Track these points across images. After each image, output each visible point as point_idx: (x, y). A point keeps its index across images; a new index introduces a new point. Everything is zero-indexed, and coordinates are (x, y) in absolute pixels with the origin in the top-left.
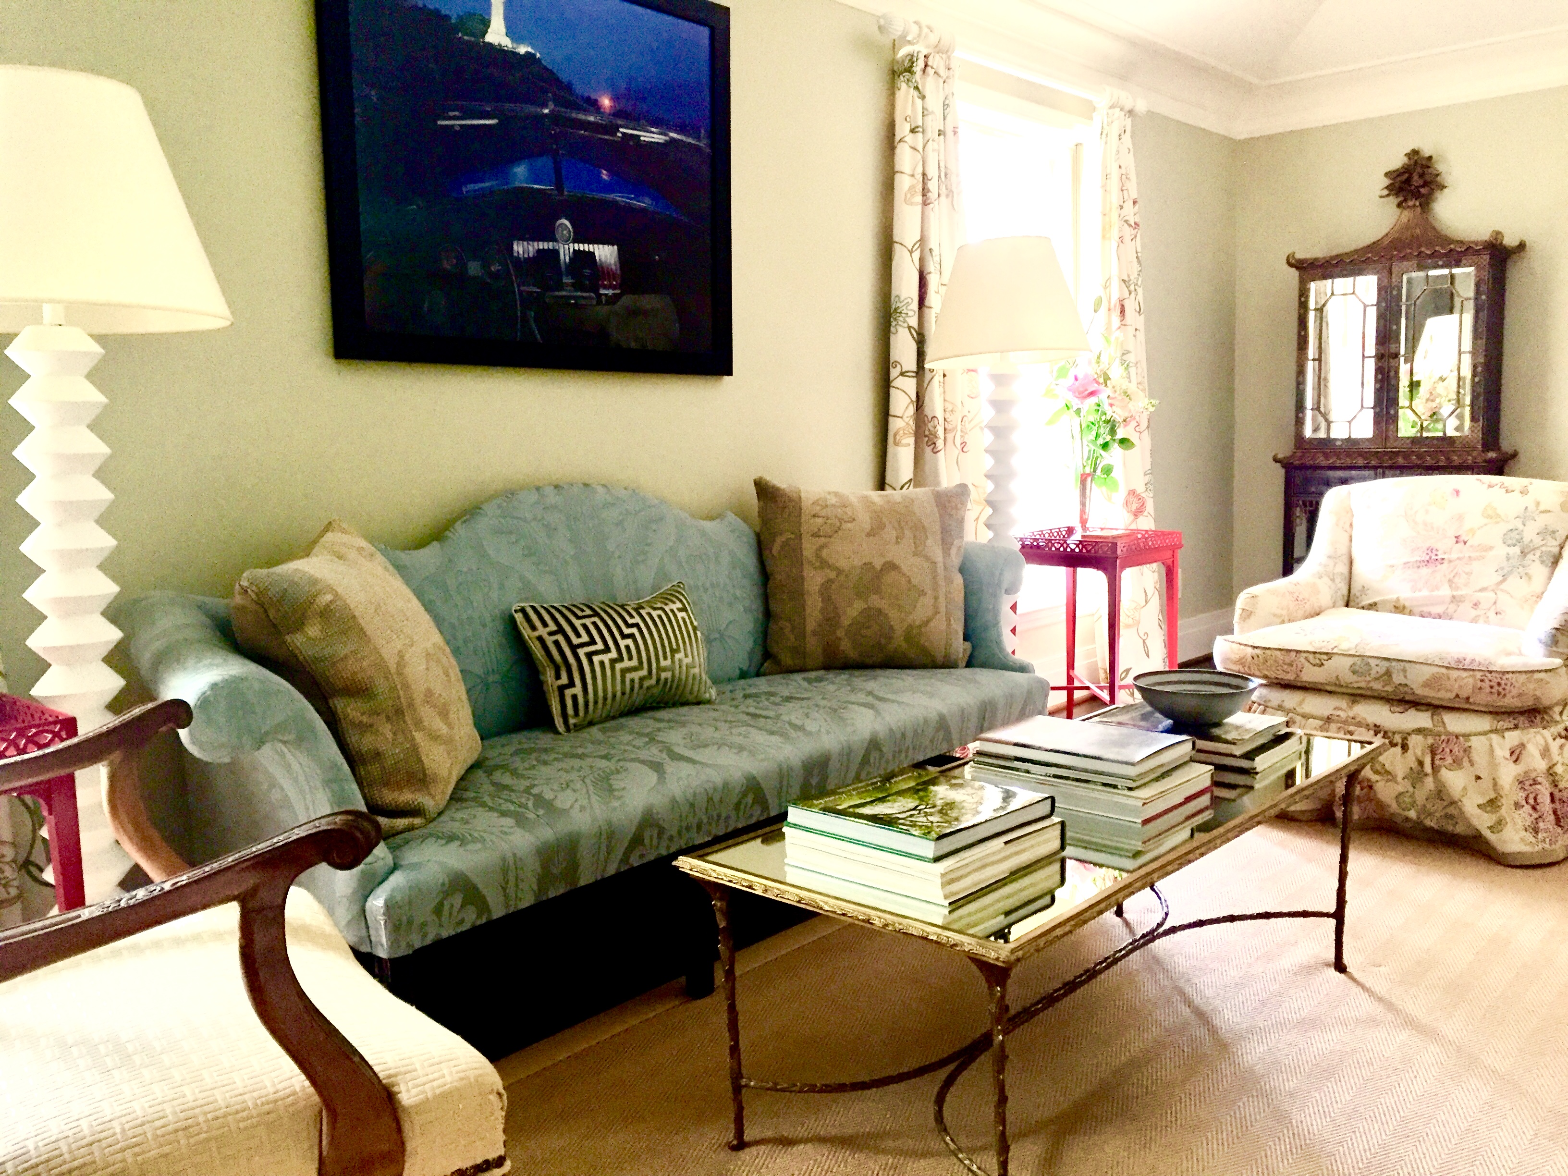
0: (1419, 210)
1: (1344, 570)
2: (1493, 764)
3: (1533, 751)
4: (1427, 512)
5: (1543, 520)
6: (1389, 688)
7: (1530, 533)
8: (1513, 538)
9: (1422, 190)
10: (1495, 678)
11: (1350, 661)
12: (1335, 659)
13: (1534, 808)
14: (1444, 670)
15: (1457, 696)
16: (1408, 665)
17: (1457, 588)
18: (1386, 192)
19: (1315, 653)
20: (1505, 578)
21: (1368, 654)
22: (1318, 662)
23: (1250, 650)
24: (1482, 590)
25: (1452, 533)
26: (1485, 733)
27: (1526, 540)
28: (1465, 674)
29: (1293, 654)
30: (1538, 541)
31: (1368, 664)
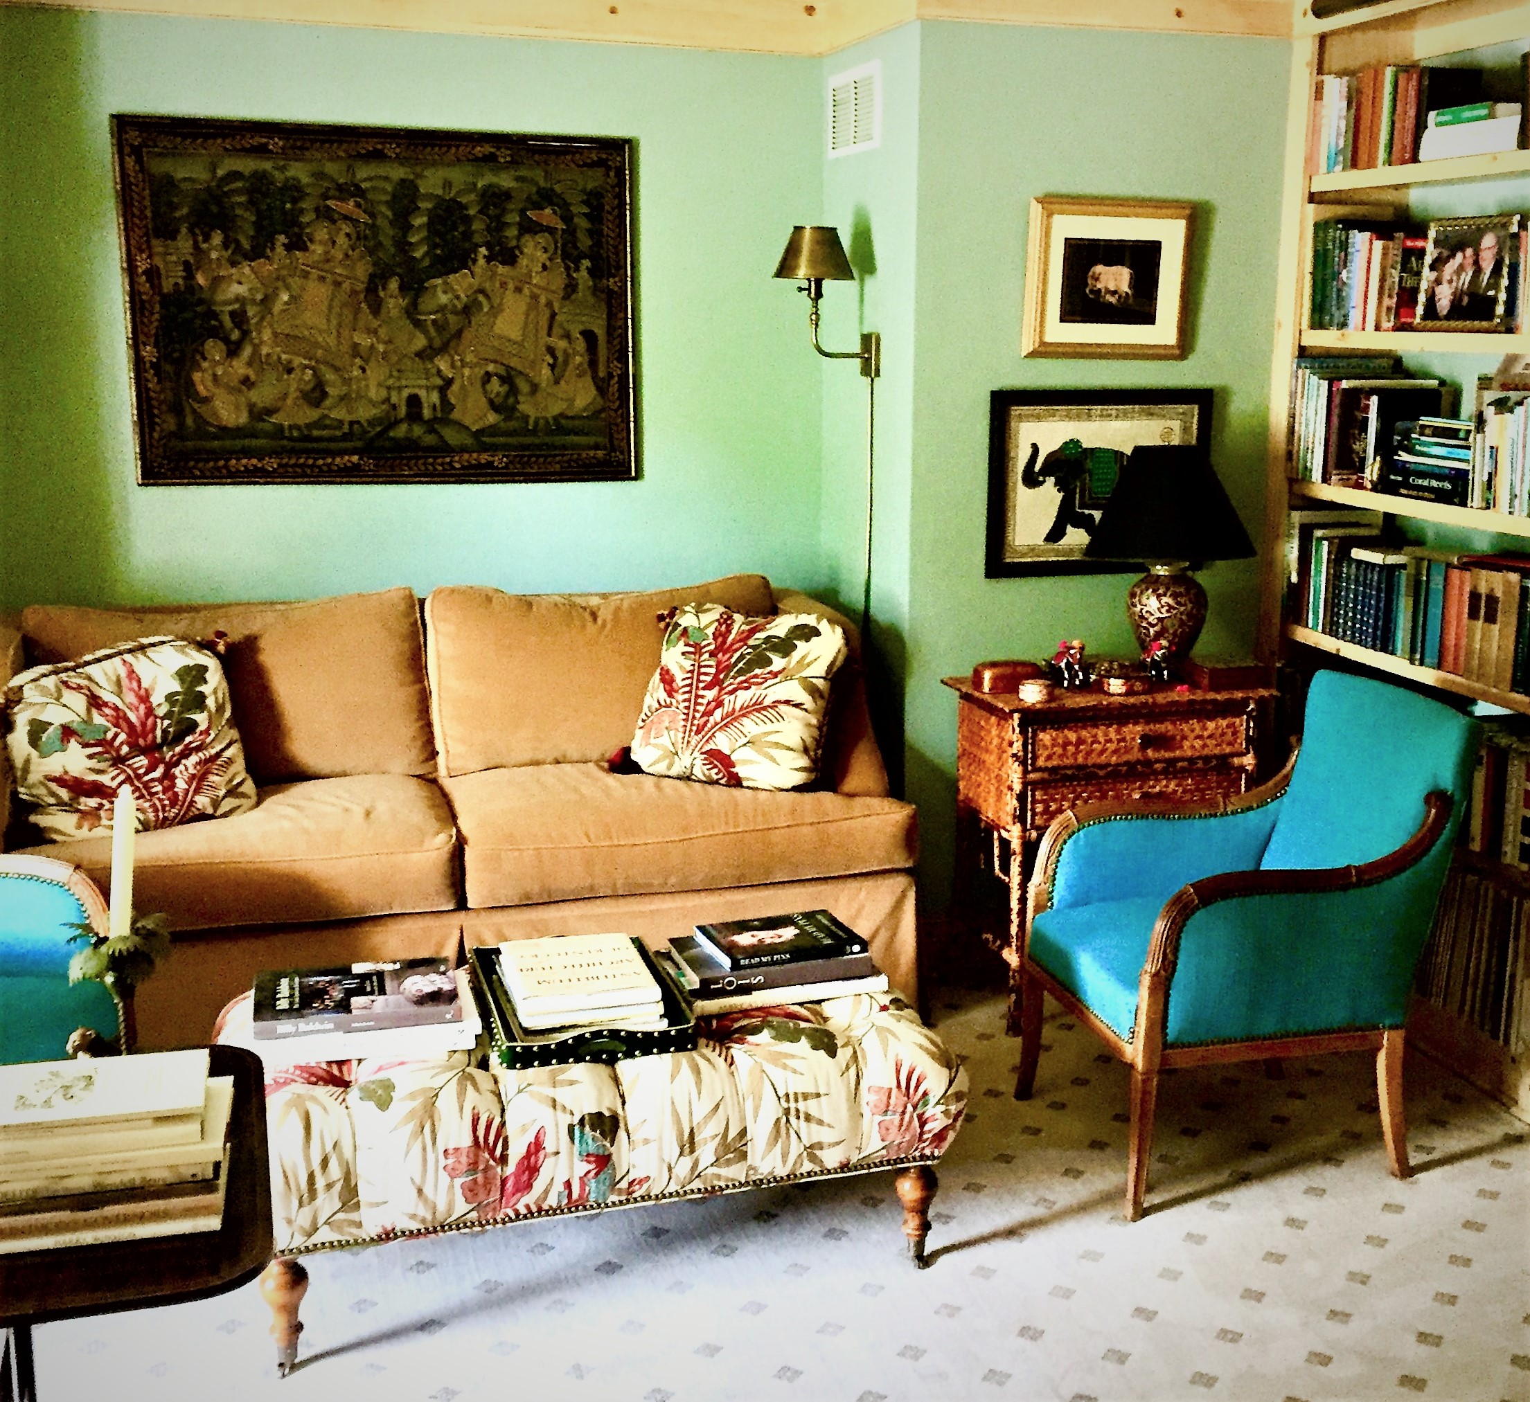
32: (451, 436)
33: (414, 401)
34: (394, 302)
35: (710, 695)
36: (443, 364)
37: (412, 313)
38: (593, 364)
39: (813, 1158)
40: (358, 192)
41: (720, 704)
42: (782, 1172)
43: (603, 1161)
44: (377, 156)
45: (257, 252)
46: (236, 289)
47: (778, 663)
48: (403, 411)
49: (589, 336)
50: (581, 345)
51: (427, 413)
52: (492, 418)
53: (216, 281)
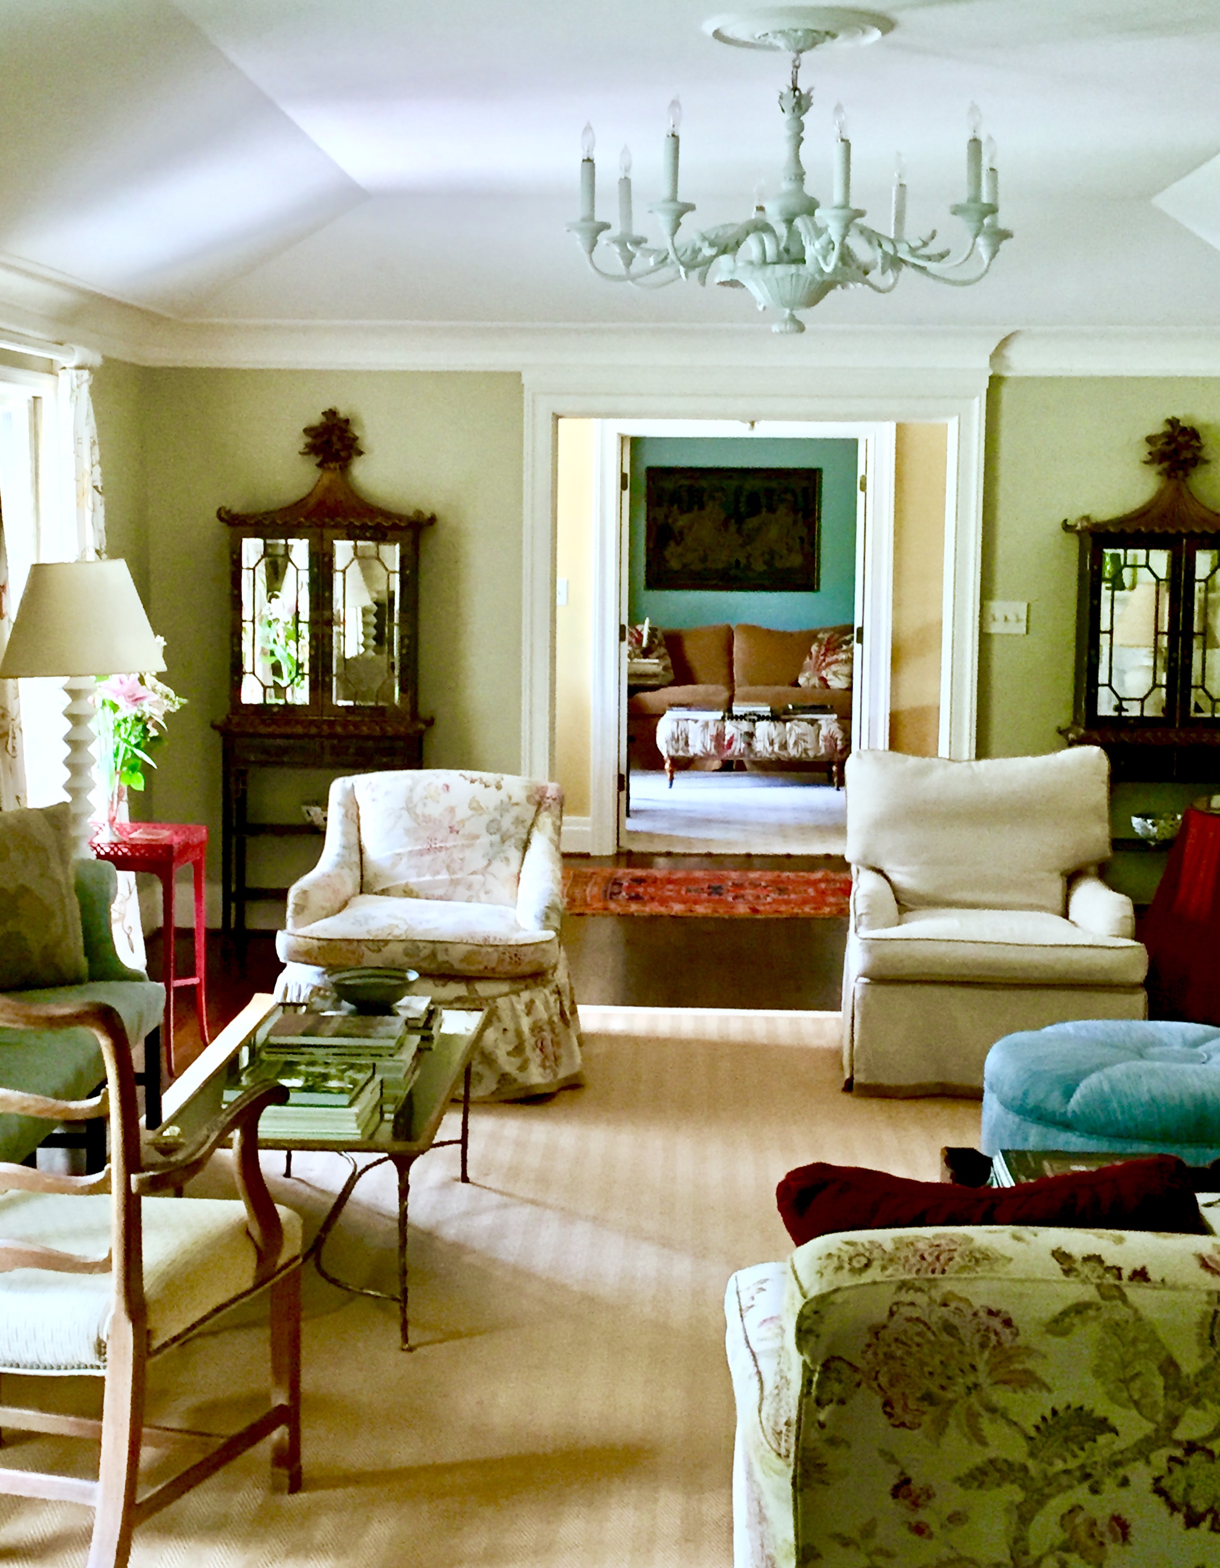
0: (338, 471)
1: (356, 858)
2: (515, 1017)
3: (539, 1004)
4: (425, 804)
5: (515, 811)
6: (433, 966)
7: (507, 822)
8: (493, 827)
9: (343, 454)
10: (513, 951)
11: (403, 945)
12: (391, 946)
13: (541, 1050)
14: (475, 948)
15: (486, 968)
16: (449, 946)
17: (454, 873)
18: (307, 450)
19: (373, 940)
20: (490, 863)
21: (418, 938)
22: (376, 948)
23: (315, 942)
24: (473, 873)
25: (446, 824)
26: (506, 995)
27: (504, 828)
28: (490, 950)
29: (355, 944)
30: (512, 829)
31: (418, 947)
32: (751, 574)
33: (738, 562)
34: (733, 527)
35: (822, 658)
36: (748, 548)
37: (739, 531)
38: (802, 548)
39: (807, 754)
40: (723, 489)
41: (824, 660)
42: (798, 756)
43: (749, 745)
44: (730, 477)
45: (690, 510)
46: (680, 523)
47: (845, 647)
48: (734, 564)
49: (801, 539)
50: (798, 541)
51: (742, 566)
52: (765, 567)
53: (676, 520)
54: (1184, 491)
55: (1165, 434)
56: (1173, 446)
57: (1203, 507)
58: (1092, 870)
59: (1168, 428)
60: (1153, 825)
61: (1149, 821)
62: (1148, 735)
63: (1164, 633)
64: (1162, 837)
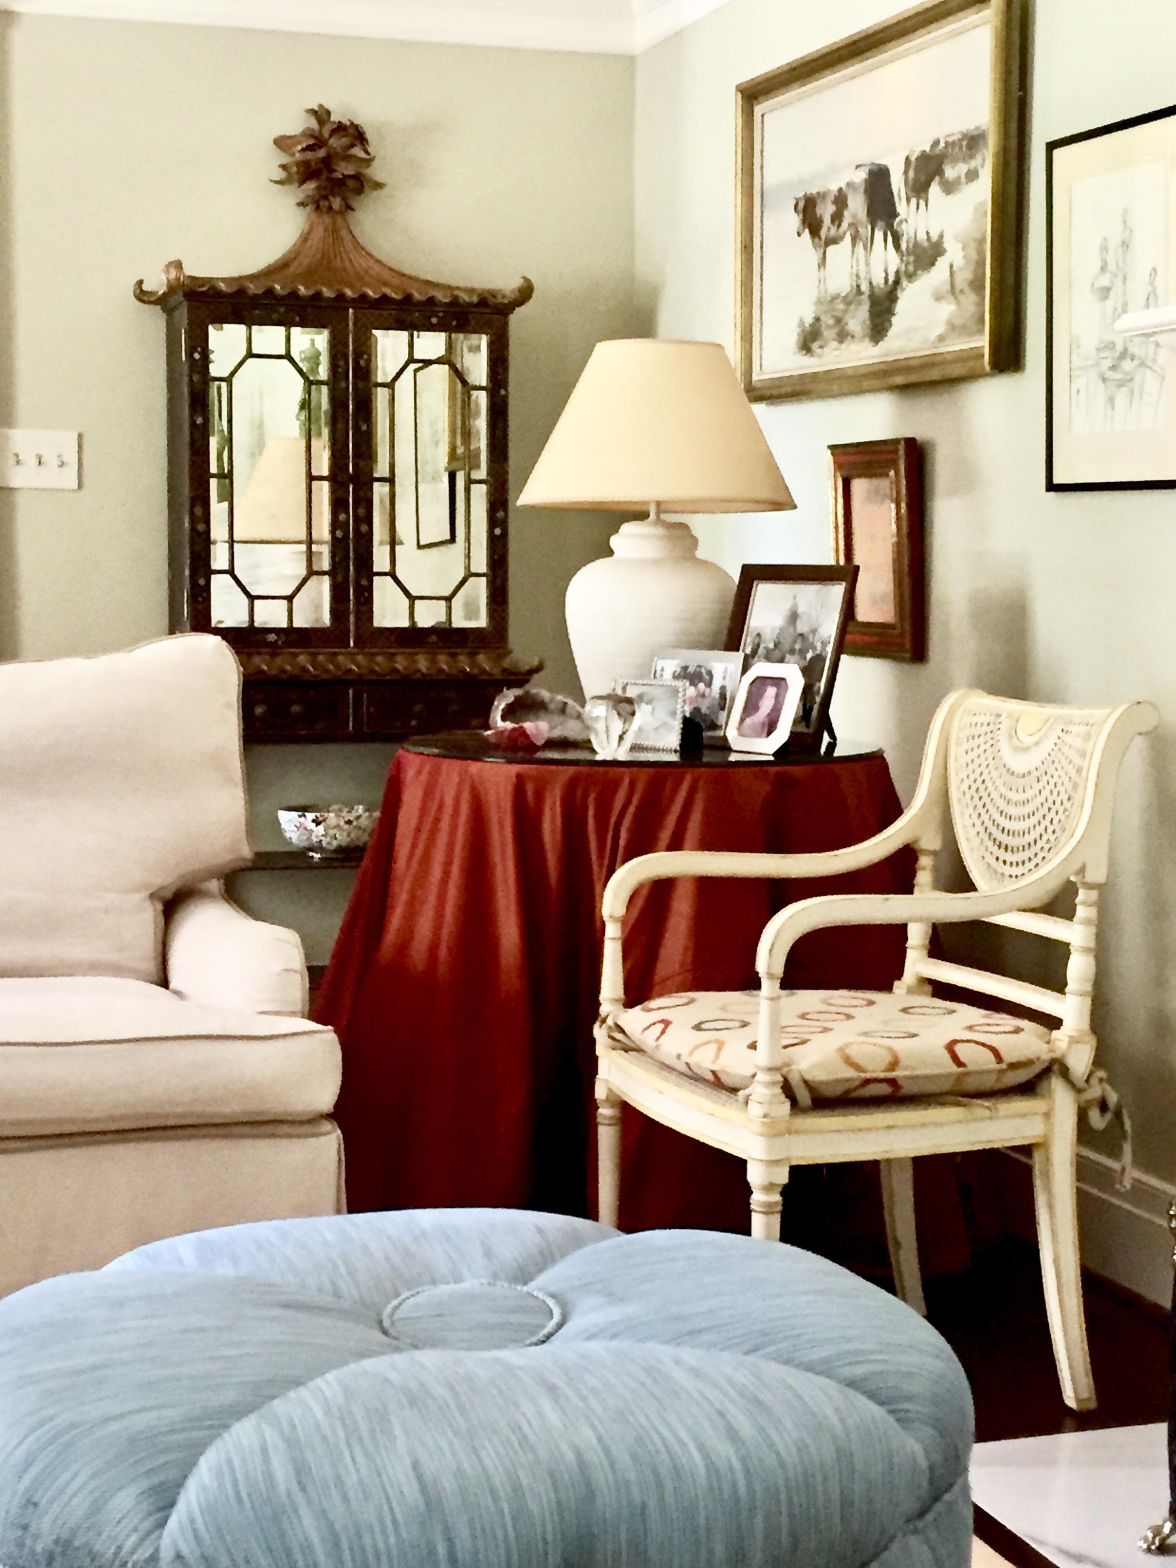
54: (344, 233)
55: (308, 133)
56: (322, 153)
57: (378, 261)
58: (214, 885)
59: (314, 124)
60: (317, 822)
61: (310, 816)
62: (302, 659)
63: (321, 478)
64: (335, 843)
